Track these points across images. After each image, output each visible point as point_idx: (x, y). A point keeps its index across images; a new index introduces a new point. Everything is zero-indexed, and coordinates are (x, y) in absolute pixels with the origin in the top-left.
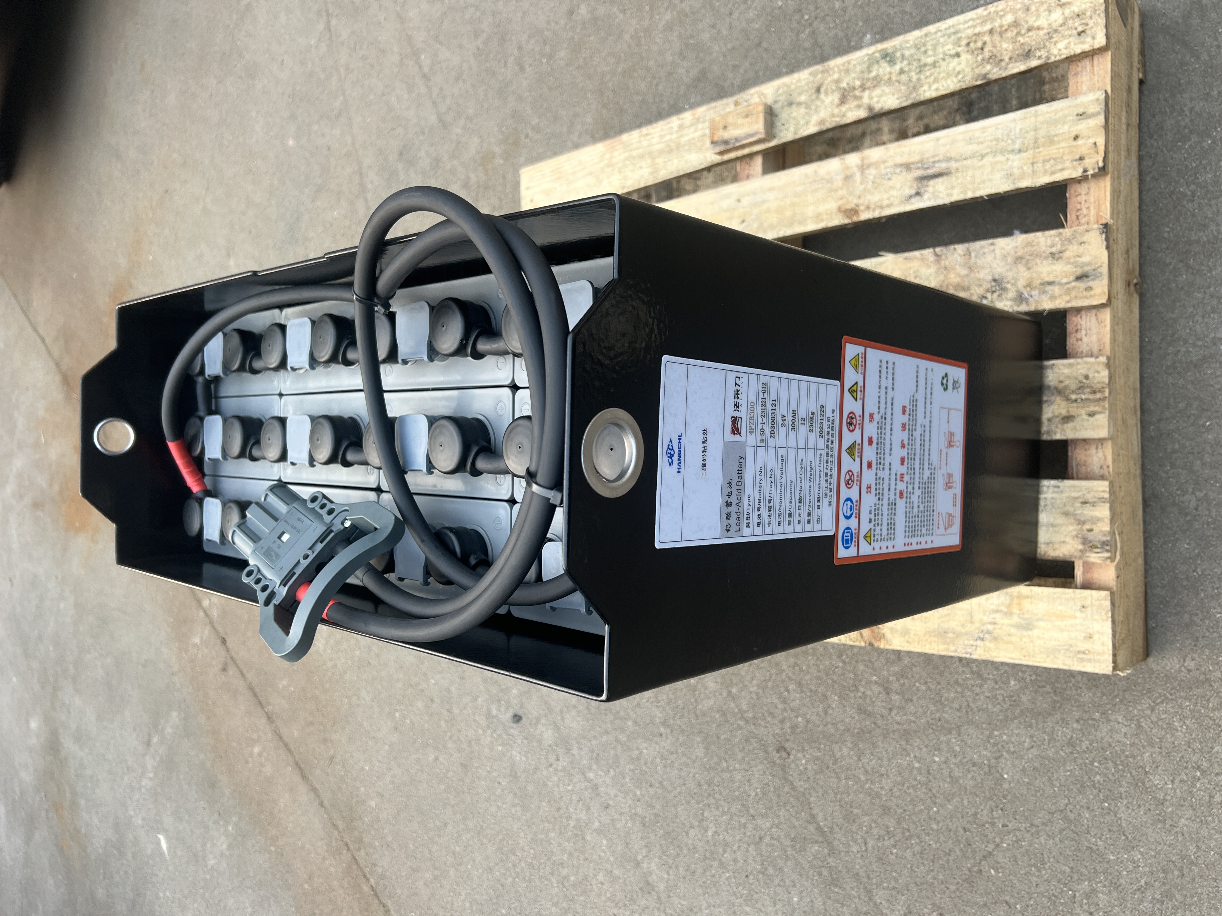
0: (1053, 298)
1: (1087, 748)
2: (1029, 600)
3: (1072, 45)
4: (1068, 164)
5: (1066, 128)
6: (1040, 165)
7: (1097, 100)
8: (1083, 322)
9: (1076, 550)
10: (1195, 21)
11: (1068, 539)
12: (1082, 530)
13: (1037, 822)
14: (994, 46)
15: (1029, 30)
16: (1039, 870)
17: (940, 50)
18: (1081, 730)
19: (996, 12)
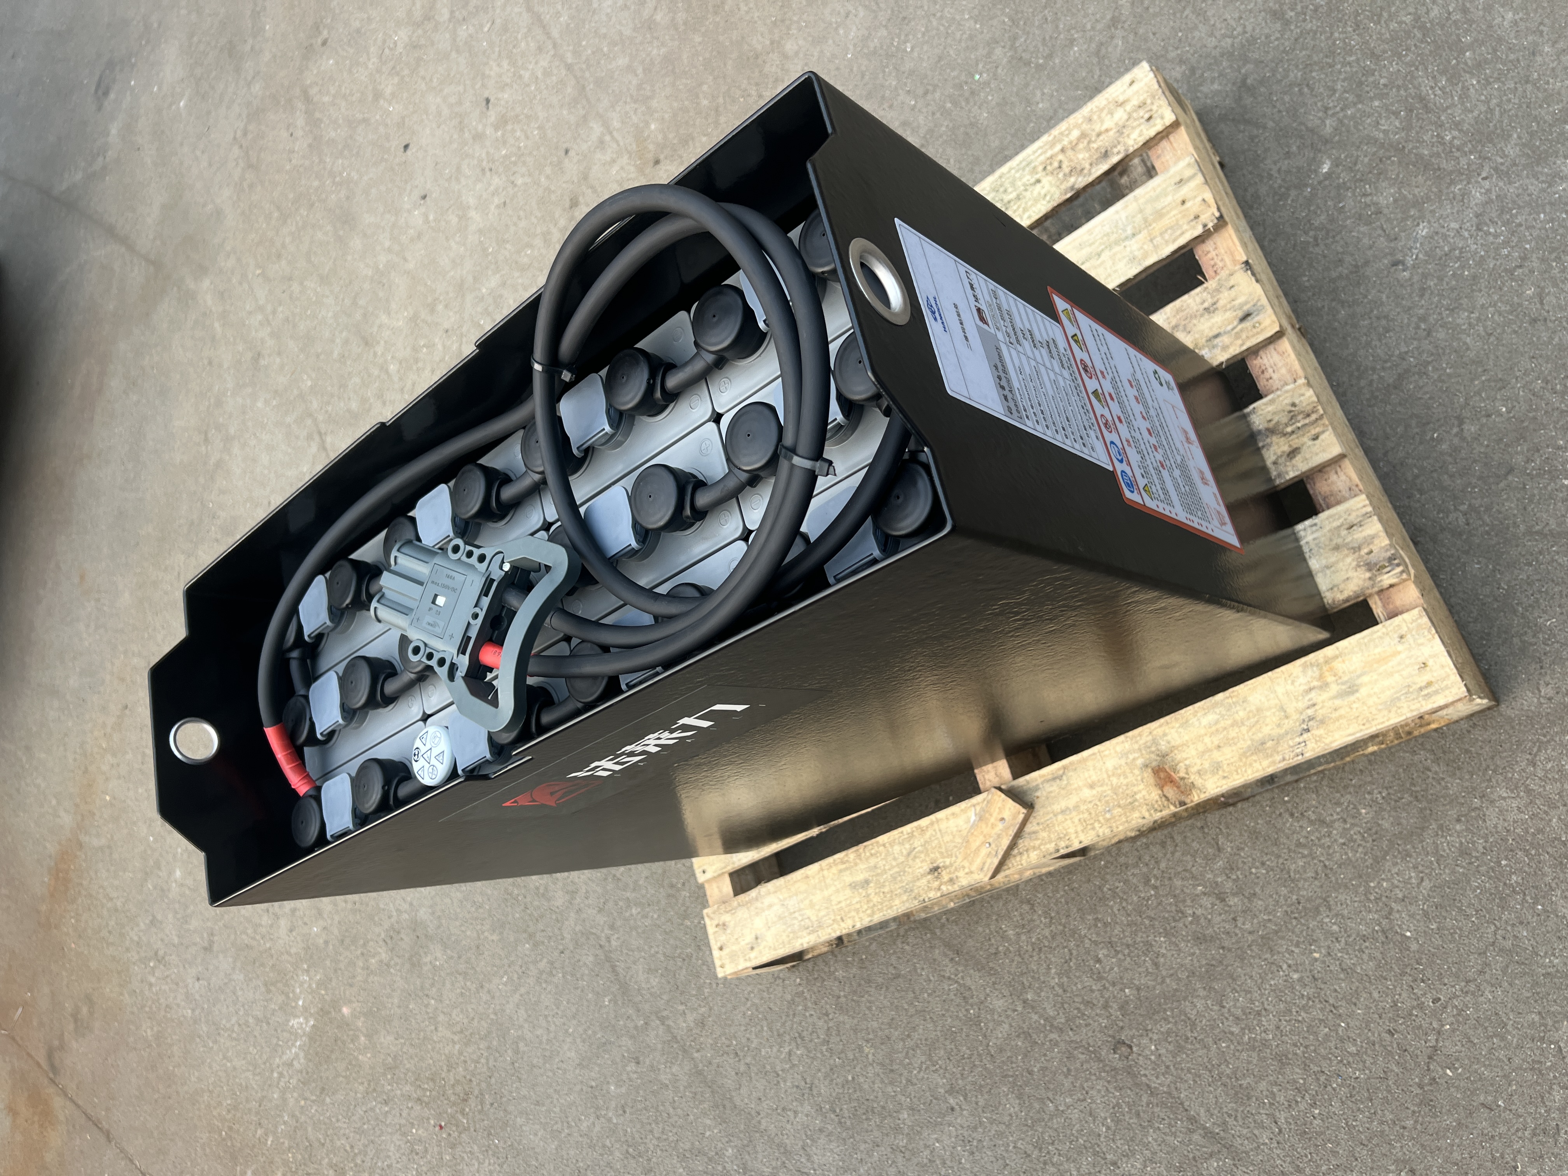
0: (1225, 348)
1: (1484, 848)
2: (1340, 659)
3: (1145, 131)
4: (1185, 227)
5: (1169, 198)
6: (1159, 239)
7: (1189, 165)
8: (1265, 361)
9: (1365, 580)
10: (1248, 101)
11: (1351, 574)
12: (1361, 557)
13: (1471, 975)
14: (1071, 160)
15: (1099, 135)
16: (1503, 1039)
17: (1019, 183)
18: (1467, 829)
19: (1061, 134)
